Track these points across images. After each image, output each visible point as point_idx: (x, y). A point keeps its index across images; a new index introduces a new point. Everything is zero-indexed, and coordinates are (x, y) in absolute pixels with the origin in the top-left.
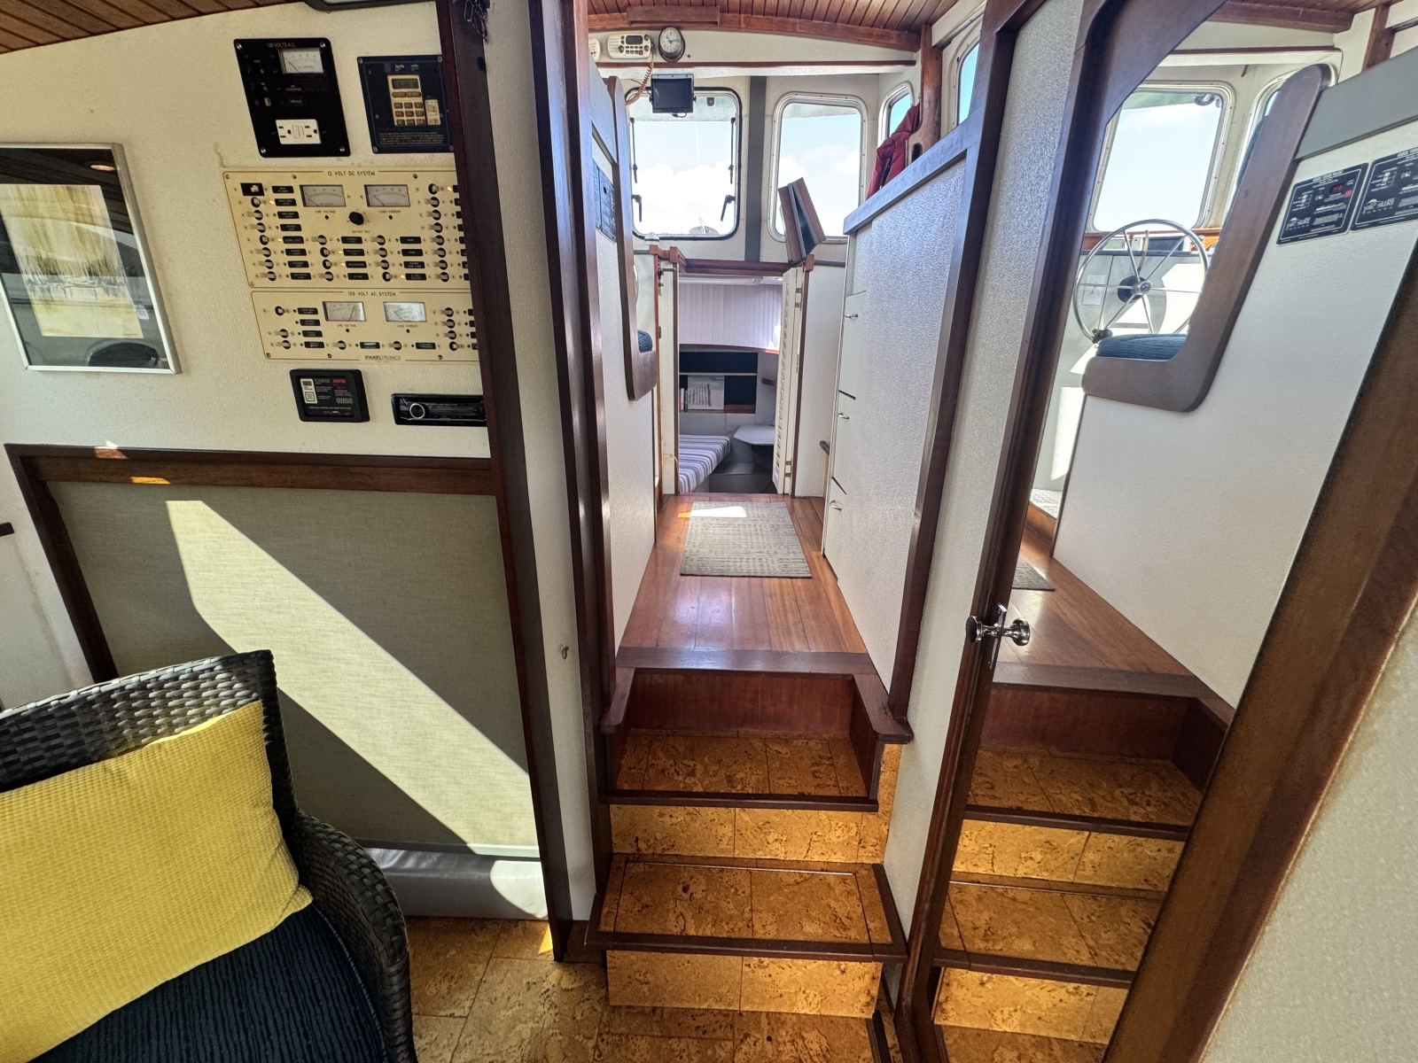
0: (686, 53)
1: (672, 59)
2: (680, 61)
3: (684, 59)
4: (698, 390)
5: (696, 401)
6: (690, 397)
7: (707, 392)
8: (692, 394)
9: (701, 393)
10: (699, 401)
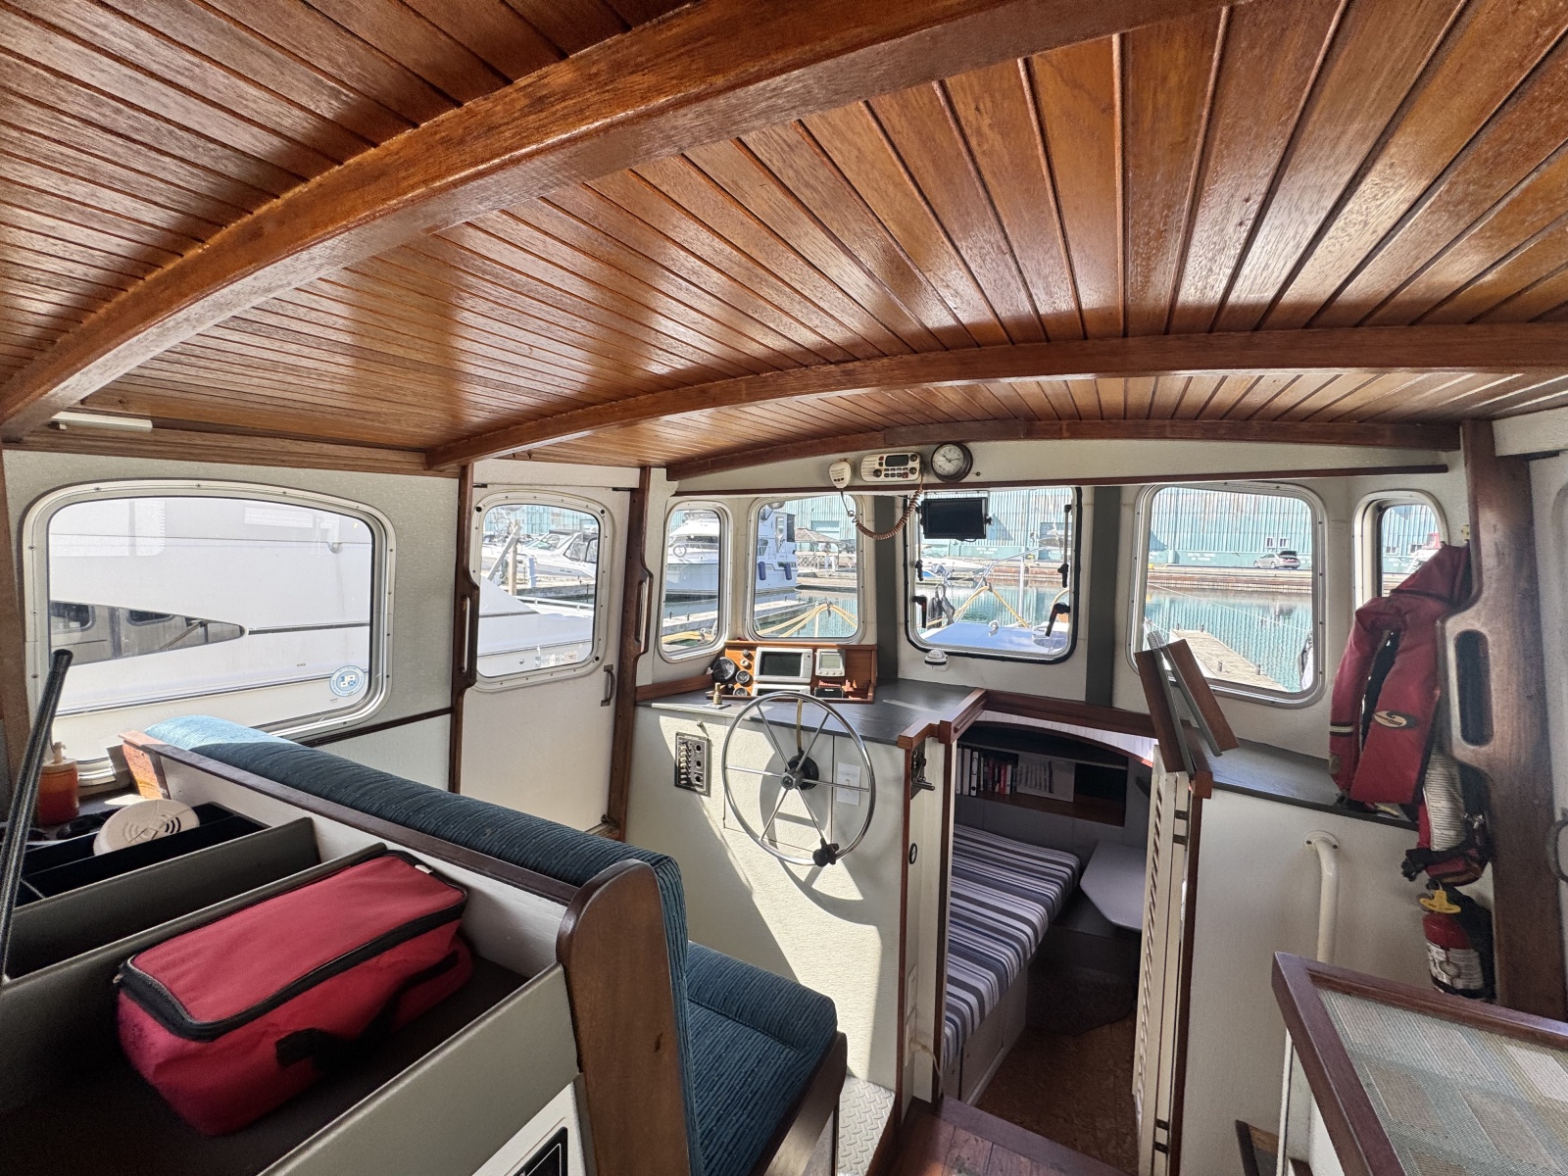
0: (974, 470)
1: (953, 480)
2: (964, 480)
3: (971, 478)
4: (1034, 767)
5: (1029, 783)
6: (1021, 775)
7: (1048, 772)
8: (1025, 771)
9: (1038, 772)
10: (1034, 783)
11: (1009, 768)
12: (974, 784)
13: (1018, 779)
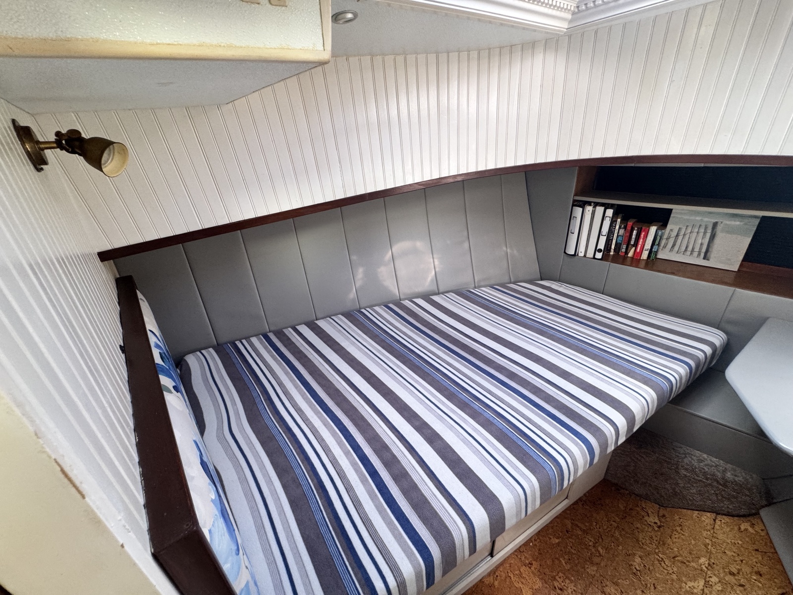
4: (689, 231)
5: (676, 248)
6: (668, 239)
7: (708, 235)
8: (674, 234)
9: (694, 235)
10: (683, 248)
11: (653, 229)
12: (601, 246)
13: (662, 244)
